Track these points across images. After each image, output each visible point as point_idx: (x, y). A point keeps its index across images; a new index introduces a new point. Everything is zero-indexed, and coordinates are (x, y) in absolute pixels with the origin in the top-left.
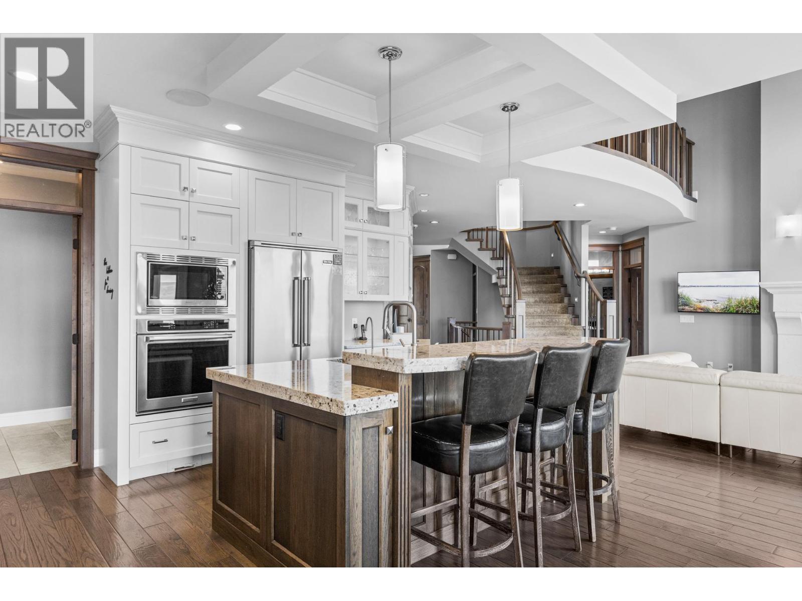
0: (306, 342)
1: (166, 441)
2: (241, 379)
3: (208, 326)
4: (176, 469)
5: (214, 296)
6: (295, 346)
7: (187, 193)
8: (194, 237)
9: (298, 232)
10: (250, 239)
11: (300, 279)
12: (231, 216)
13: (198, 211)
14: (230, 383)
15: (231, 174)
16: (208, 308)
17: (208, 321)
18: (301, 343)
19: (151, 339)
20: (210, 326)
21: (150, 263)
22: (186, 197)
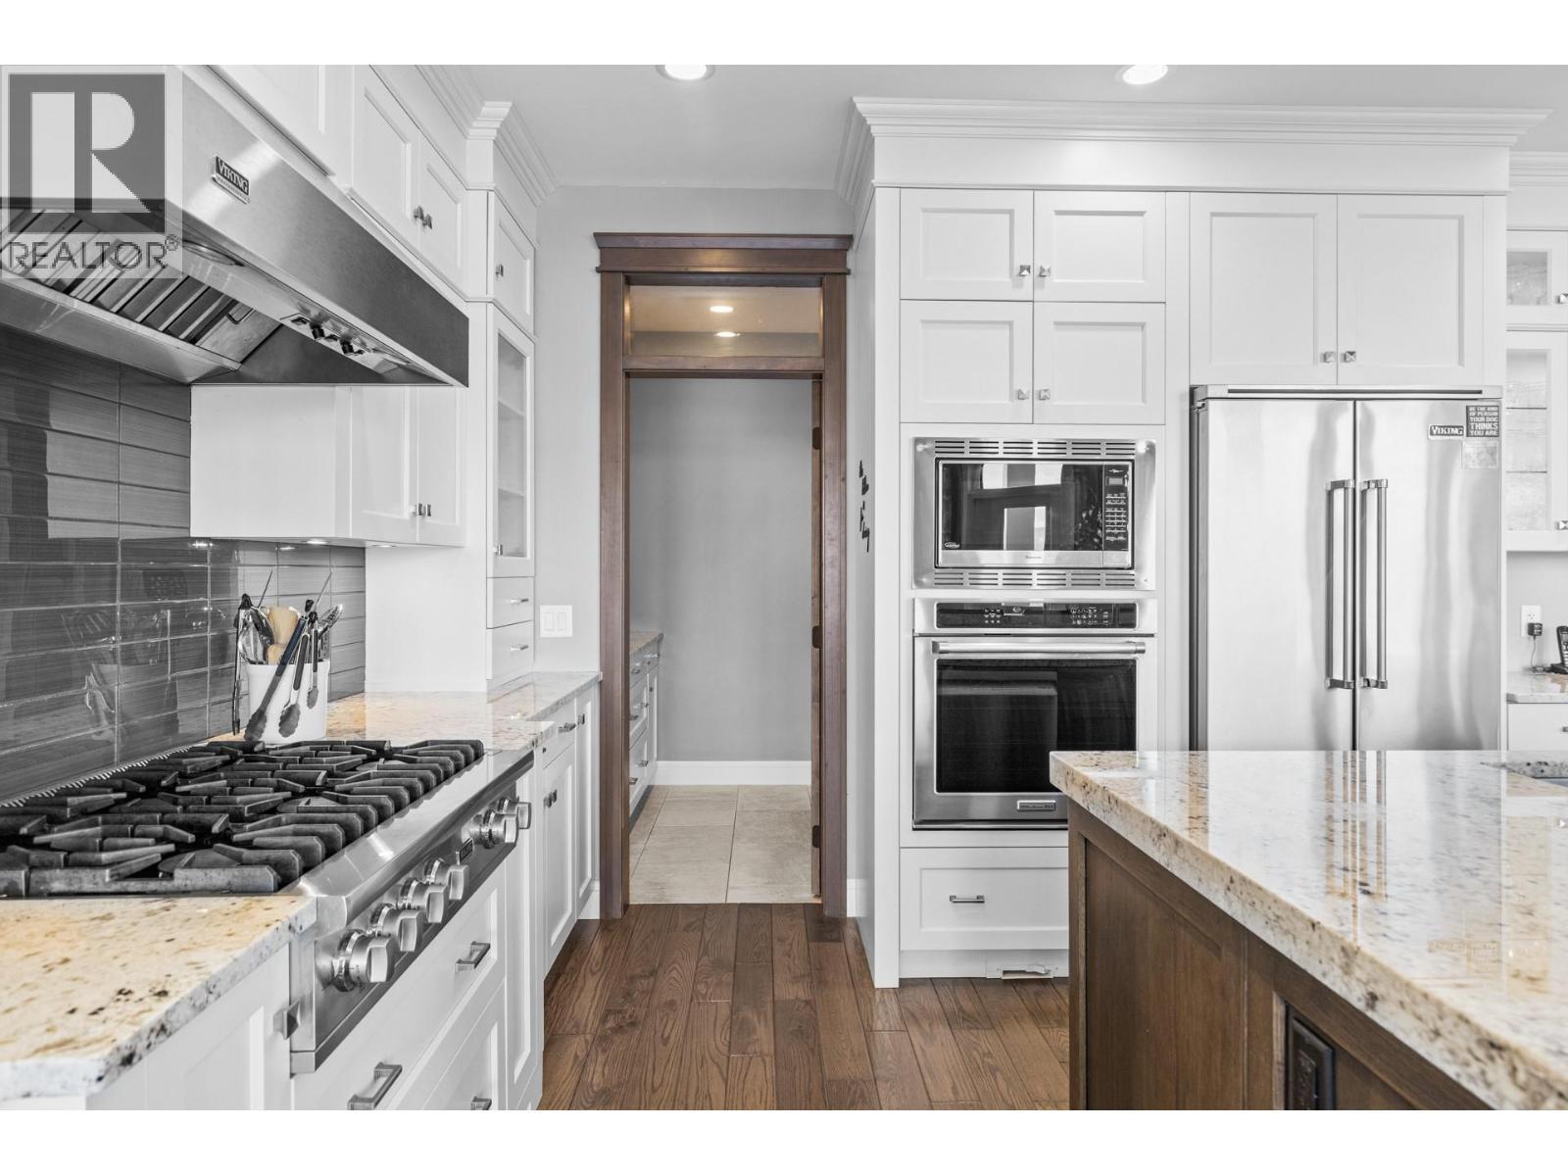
0: (1372, 676)
1: (980, 900)
2: (1149, 826)
3: (1082, 619)
4: (1005, 972)
5: (1096, 540)
6: (1335, 684)
7: (1028, 279)
8: (1046, 391)
9: (1343, 350)
10: (1194, 383)
11: (1351, 485)
12: (1143, 326)
13: (1057, 324)
14: (1115, 824)
15: (1141, 214)
16: (1082, 571)
17: (1083, 607)
18: (1354, 678)
19: (942, 647)
20: (1087, 619)
21: (941, 463)
22: (1025, 292)
